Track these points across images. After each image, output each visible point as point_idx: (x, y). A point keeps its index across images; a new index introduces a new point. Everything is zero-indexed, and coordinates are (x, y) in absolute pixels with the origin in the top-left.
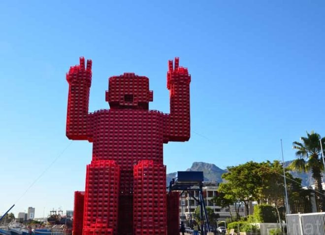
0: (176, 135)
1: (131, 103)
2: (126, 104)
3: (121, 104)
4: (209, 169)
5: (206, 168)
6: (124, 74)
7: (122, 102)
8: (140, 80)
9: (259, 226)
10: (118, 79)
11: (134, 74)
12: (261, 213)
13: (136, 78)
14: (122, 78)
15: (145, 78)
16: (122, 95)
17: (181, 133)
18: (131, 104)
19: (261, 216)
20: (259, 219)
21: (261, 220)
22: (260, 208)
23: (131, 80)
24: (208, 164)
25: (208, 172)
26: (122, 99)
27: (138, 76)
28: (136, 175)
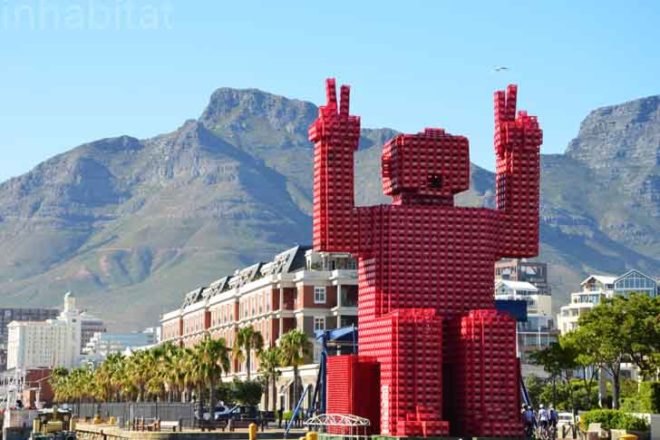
1: (439, 191)
2: (431, 193)
3: (422, 192)
4: (290, 128)
5: (273, 120)
6: (426, 130)
7: (423, 189)
8: (455, 144)
9: (649, 419)
10: (414, 142)
11: (443, 132)
12: (653, 397)
13: (447, 140)
14: (423, 139)
16: (423, 175)
19: (653, 402)
20: (650, 407)
21: (653, 408)
22: (652, 387)
23: (439, 144)
24: (284, 100)
25: (282, 141)
26: (423, 182)
27: (451, 137)
28: (469, 334)
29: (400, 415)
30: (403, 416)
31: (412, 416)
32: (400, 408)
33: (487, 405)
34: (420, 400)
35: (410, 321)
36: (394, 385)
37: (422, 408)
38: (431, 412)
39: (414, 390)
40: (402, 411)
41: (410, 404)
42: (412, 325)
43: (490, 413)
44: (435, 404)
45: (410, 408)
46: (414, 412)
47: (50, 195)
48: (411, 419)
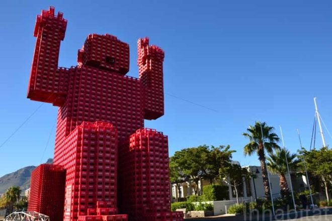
0: (153, 110)
2: (108, 67)
3: (103, 65)
6: (107, 35)
7: (103, 64)
8: (122, 45)
10: (100, 38)
11: (116, 38)
12: (214, 192)
13: (119, 42)
14: (104, 38)
15: (125, 44)
16: (103, 56)
17: (157, 109)
18: (112, 68)
19: (214, 195)
21: (214, 198)
22: (213, 188)
23: (113, 42)
26: (103, 60)
28: (138, 145)
29: (81, 210)
30: (83, 211)
31: (92, 210)
32: (82, 203)
33: (153, 199)
34: (100, 197)
35: (93, 130)
36: (76, 183)
37: (102, 203)
38: (110, 206)
39: (94, 188)
40: (83, 207)
41: (91, 200)
42: (95, 133)
43: (156, 205)
44: (113, 200)
45: (90, 204)
46: (95, 207)
47: (19, 175)
48: (91, 214)
